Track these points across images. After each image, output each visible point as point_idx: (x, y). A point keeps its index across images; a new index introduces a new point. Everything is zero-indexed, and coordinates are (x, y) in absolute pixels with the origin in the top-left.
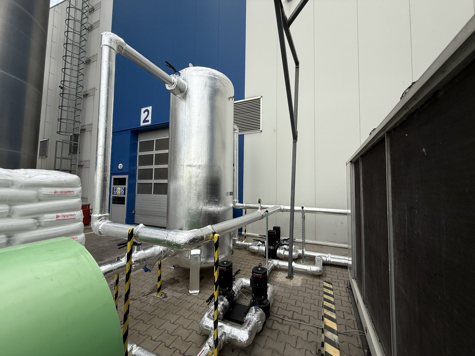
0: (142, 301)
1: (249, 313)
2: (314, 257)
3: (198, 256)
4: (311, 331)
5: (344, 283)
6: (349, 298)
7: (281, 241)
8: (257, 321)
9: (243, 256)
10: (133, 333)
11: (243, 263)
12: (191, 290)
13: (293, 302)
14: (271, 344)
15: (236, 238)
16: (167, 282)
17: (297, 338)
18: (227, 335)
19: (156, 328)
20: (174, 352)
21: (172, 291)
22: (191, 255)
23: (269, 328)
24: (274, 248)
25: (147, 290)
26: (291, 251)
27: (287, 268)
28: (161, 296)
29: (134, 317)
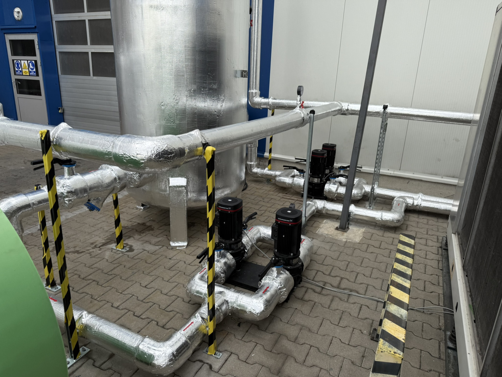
0: (93, 254)
1: (268, 275)
2: (392, 198)
3: (184, 188)
4: (366, 306)
5: (436, 240)
6: (441, 262)
7: (334, 170)
8: (279, 287)
9: (265, 193)
10: (83, 298)
11: (263, 204)
12: (174, 241)
13: (342, 265)
14: (299, 319)
15: (252, 163)
16: (133, 229)
17: (343, 313)
18: (230, 304)
19: (119, 293)
20: (149, 323)
21: (141, 242)
22: (170, 187)
23: (299, 299)
24: (321, 181)
25: (100, 240)
26: (350, 187)
27: (340, 214)
28: (123, 248)
29: (82, 276)
